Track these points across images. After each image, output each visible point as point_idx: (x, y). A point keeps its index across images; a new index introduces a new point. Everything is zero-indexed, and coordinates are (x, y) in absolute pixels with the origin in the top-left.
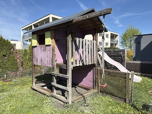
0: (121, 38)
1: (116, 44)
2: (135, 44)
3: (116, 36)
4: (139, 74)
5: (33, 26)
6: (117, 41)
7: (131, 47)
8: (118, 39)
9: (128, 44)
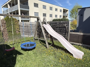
0: (70, 12)
1: (66, 16)
2: (79, 16)
3: (67, 11)
4: (81, 44)
5: (8, 4)
6: (67, 14)
7: (76, 18)
8: (68, 13)
9: (74, 16)
